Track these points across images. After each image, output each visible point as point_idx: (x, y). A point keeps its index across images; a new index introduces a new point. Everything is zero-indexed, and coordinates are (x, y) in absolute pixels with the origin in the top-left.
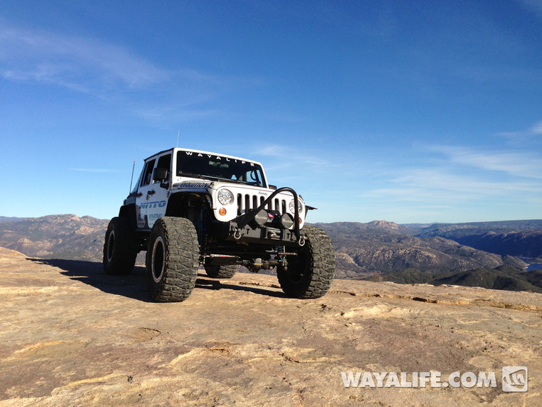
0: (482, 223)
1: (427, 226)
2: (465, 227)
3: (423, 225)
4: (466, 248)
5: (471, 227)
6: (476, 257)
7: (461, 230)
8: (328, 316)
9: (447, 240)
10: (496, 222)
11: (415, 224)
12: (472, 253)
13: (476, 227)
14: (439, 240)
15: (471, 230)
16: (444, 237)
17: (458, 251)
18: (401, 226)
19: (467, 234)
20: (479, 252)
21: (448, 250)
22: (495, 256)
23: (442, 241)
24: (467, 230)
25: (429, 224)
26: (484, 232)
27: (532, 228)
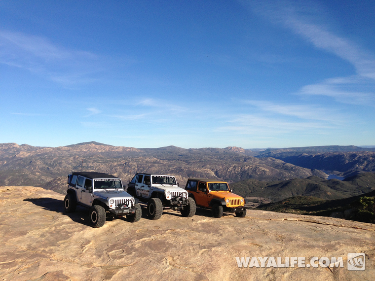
0: (299, 148)
1: (263, 150)
2: (288, 150)
3: (261, 149)
4: (289, 165)
5: (292, 150)
6: (294, 170)
7: (285, 153)
8: (194, 222)
9: (276, 160)
10: (308, 147)
11: (256, 149)
12: (292, 168)
13: (295, 151)
14: (271, 159)
15: (292, 152)
16: (274, 157)
17: (283, 167)
18: (247, 151)
19: (289, 155)
20: (297, 167)
21: (277, 166)
22: (307, 169)
23: (273, 160)
24: (289, 153)
26: (300, 154)
27: (331, 151)
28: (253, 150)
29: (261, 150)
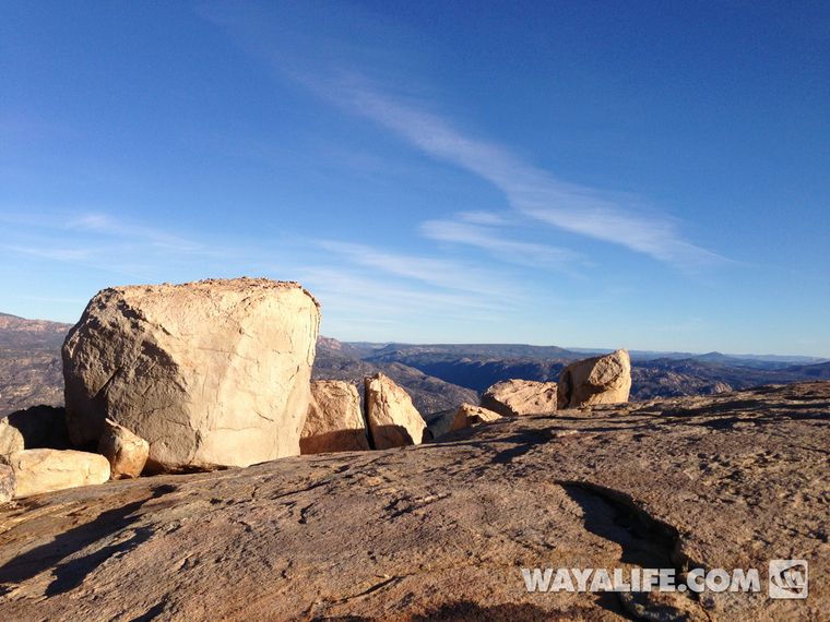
0: (453, 346)
1: (380, 347)
2: (432, 350)
3: (375, 344)
4: (434, 380)
5: (439, 350)
6: (445, 393)
7: (426, 354)
9: (408, 368)
10: (471, 345)
11: (364, 344)
12: (441, 388)
13: (446, 351)
14: (398, 367)
15: (440, 355)
16: (404, 363)
17: (423, 384)
18: (345, 345)
19: (434, 360)
20: (450, 386)
21: (410, 382)
22: (471, 392)
23: (402, 370)
24: (434, 354)
25: (383, 345)
26: (455, 359)
27: (516, 356)
28: (358, 344)
29: (375, 347)
